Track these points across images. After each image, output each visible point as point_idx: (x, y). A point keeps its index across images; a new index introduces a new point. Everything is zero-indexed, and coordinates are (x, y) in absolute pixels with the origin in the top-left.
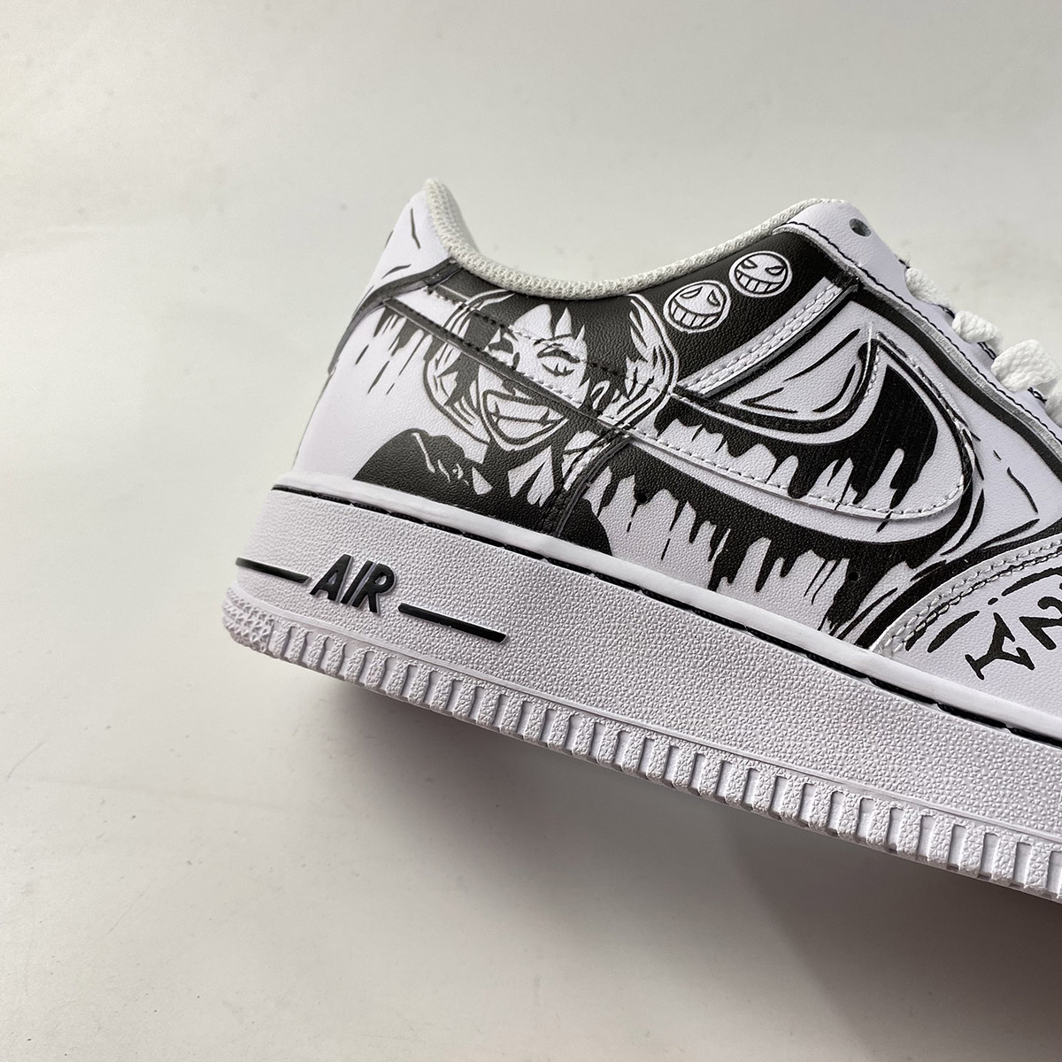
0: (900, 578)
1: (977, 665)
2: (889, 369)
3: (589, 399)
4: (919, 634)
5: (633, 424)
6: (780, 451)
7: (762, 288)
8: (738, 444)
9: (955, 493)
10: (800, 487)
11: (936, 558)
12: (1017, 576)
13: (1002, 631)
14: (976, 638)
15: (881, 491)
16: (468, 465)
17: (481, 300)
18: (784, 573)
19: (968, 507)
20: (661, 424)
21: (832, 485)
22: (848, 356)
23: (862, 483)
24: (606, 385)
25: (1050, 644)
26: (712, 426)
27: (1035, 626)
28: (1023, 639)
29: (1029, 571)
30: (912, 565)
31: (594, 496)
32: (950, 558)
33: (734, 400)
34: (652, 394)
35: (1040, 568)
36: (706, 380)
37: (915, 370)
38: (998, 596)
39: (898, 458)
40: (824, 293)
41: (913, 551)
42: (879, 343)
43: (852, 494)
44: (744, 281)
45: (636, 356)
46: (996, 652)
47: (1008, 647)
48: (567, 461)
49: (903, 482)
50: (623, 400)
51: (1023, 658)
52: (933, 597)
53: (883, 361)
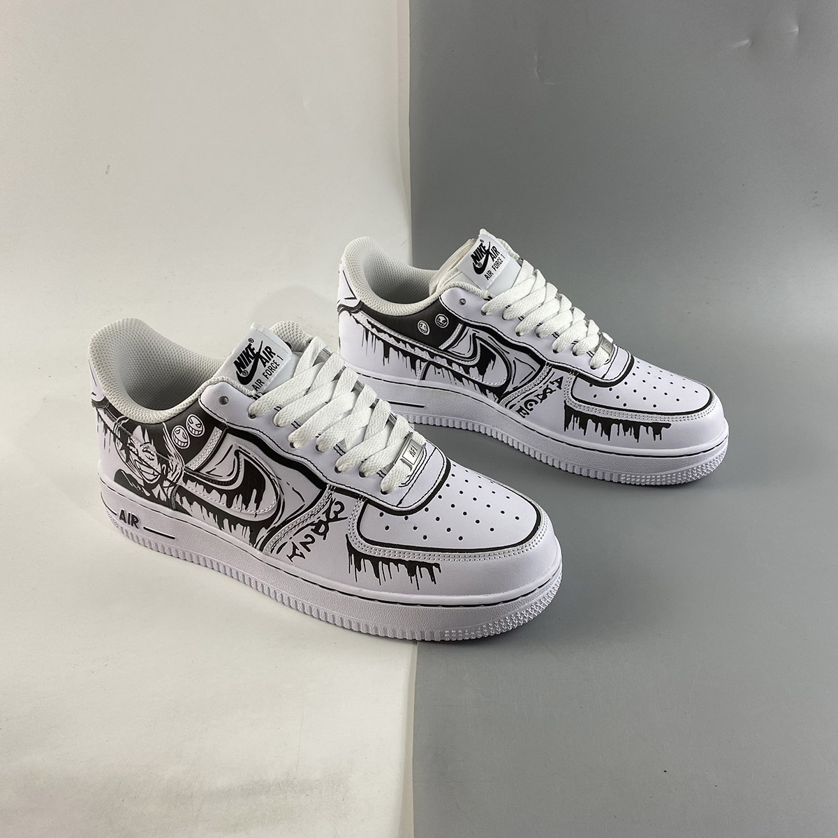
0: (264, 533)
1: (290, 558)
2: (245, 460)
3: (162, 471)
4: (273, 549)
5: (177, 480)
6: (221, 492)
7: (197, 433)
8: (209, 489)
9: (274, 502)
10: (229, 505)
11: (272, 526)
12: (297, 529)
13: (295, 547)
14: (288, 550)
15: (252, 504)
16: (141, 486)
17: (120, 421)
18: (235, 529)
19: (280, 505)
20: (185, 482)
21: (238, 502)
22: (232, 456)
23: (246, 502)
24: (164, 465)
25: (309, 551)
26: (200, 483)
27: (304, 544)
28: (301, 549)
29: (301, 526)
30: (267, 529)
31: (178, 499)
32: (276, 525)
33: (204, 471)
34: (179, 471)
35: (305, 524)
36: (194, 464)
37: (253, 458)
38: (292, 536)
39: (255, 492)
40: (217, 433)
41: (266, 523)
42: (239, 450)
43: (244, 506)
44: (191, 429)
45: (171, 455)
46: (294, 554)
47: (297, 552)
48: (166, 489)
49: (258, 501)
50: (172, 472)
51: (302, 555)
52: (275, 537)
53: (242, 457)
